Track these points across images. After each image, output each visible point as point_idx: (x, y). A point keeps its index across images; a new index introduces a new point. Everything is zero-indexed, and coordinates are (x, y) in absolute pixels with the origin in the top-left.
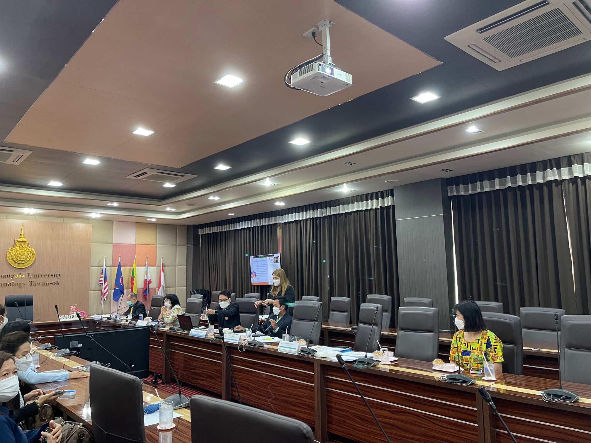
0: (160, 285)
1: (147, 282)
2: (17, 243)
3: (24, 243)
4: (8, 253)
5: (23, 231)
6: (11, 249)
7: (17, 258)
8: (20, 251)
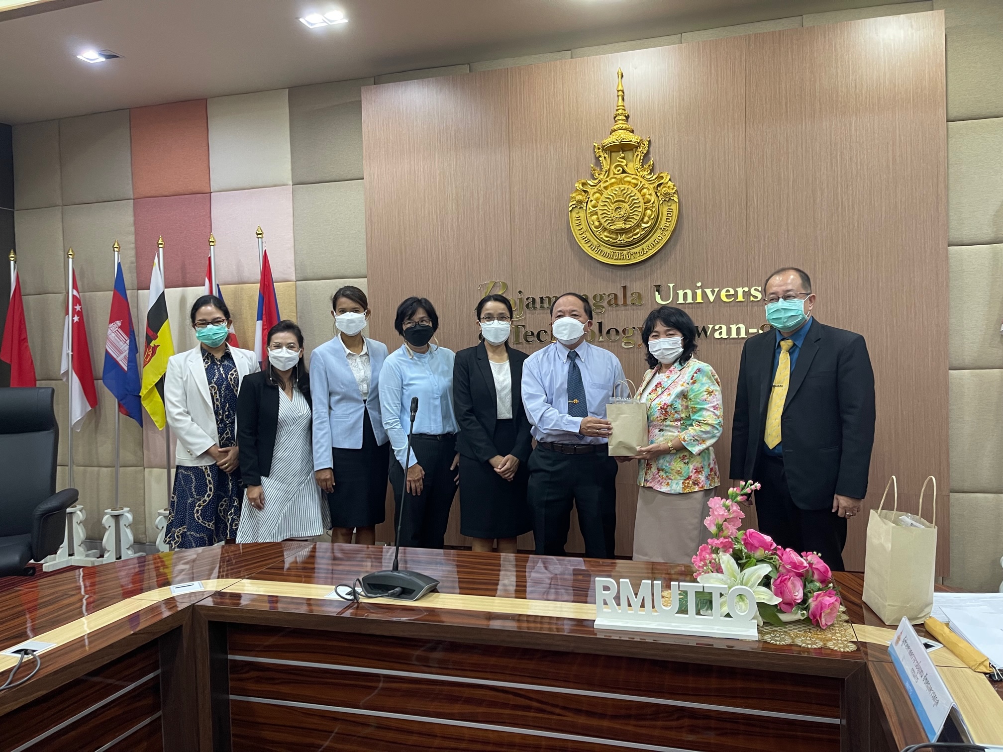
4: (573, 203)
5: (623, 99)
6: (584, 184)
7: (602, 221)
8: (612, 188)
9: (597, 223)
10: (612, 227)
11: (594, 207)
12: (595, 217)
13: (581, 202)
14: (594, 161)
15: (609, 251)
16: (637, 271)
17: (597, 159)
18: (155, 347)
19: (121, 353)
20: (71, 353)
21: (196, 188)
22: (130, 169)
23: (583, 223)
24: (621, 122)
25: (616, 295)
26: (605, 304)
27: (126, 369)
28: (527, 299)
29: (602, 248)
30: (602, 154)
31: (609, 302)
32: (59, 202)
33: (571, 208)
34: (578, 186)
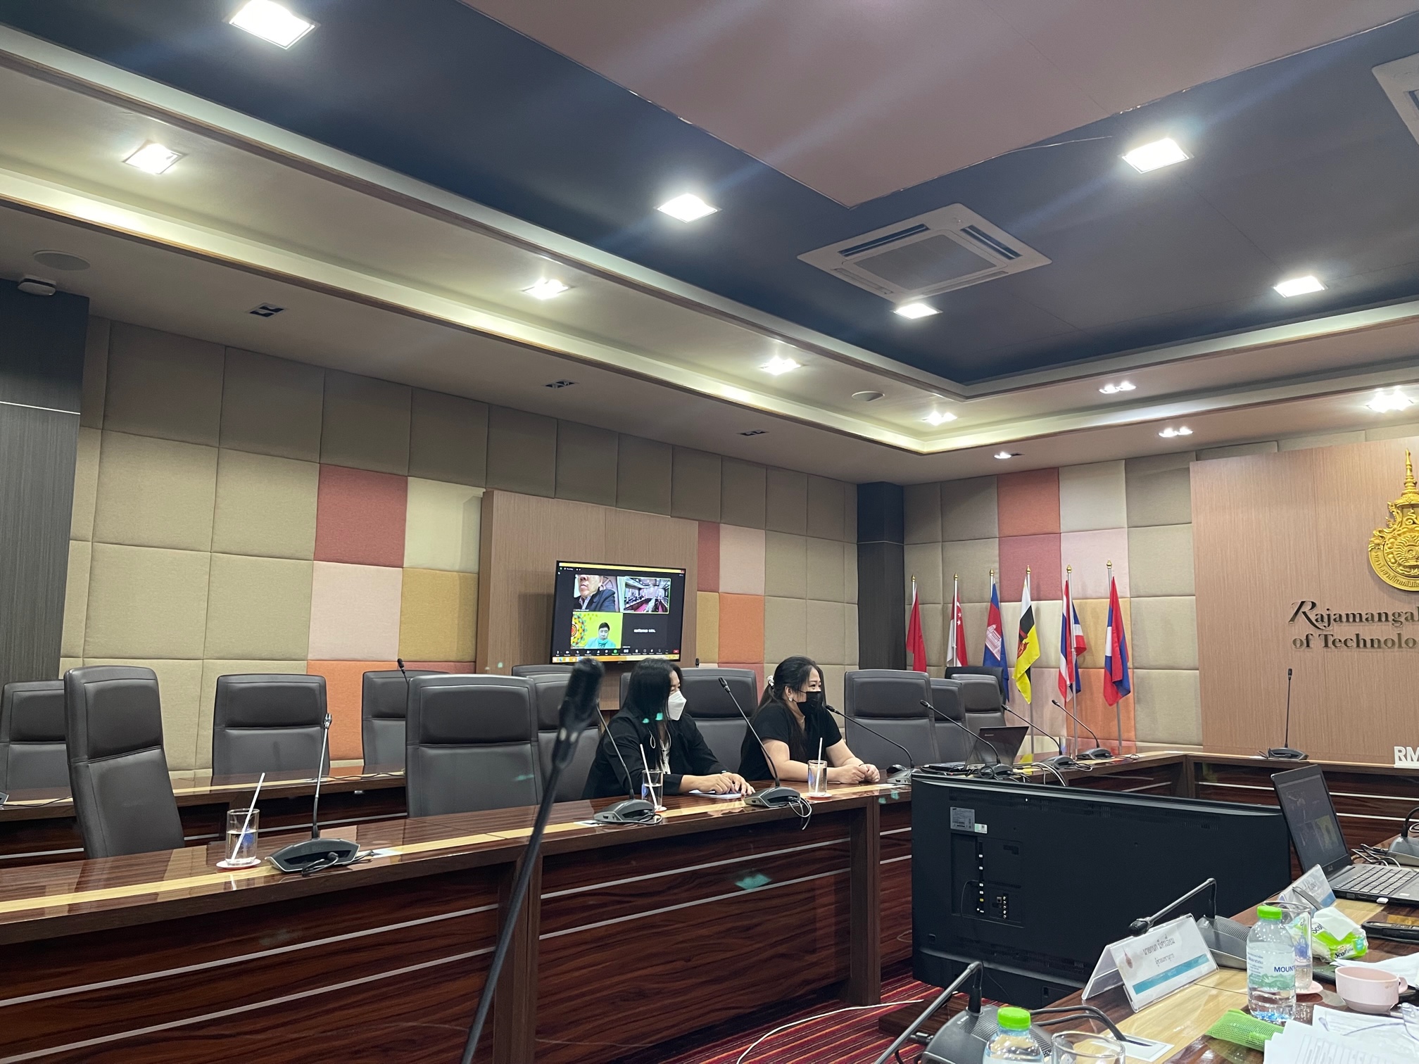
3: (1416, 509)
4: (1372, 545)
5: (1411, 470)
6: (1380, 532)
7: (1398, 559)
8: (1405, 535)
9: (1393, 561)
10: (1405, 564)
11: (1389, 548)
12: (1391, 556)
13: (1379, 545)
14: (1388, 514)
15: (1404, 581)
17: (1391, 513)
18: (1026, 644)
19: (996, 647)
20: (955, 647)
21: (1050, 530)
22: (997, 517)
23: (1380, 559)
24: (1409, 487)
25: (1412, 614)
26: (1402, 619)
27: (999, 659)
28: (1335, 615)
29: (1398, 578)
30: (1395, 510)
31: (1406, 619)
32: (941, 540)
33: (1370, 549)
34: (1376, 533)
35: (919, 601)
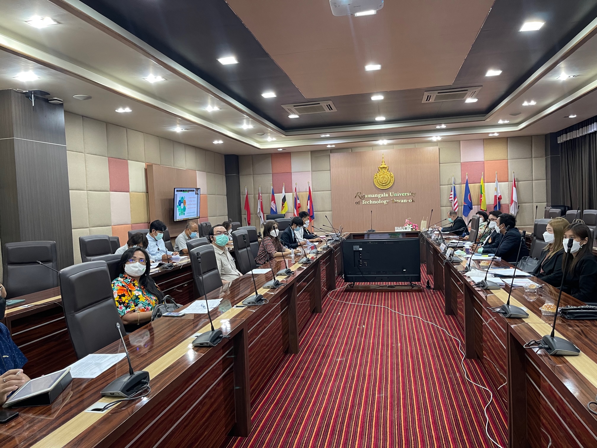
0: (512, 201)
1: (497, 198)
2: (380, 169)
3: (385, 169)
4: (374, 178)
5: (383, 159)
8: (382, 175)
9: (379, 182)
10: (382, 182)
11: (379, 178)
12: (379, 180)
13: (376, 177)
16: (387, 190)
17: (379, 169)
18: (284, 206)
21: (288, 172)
22: (271, 167)
24: (383, 163)
27: (275, 211)
29: (380, 186)
32: (252, 174)
34: (375, 174)
35: (248, 194)
